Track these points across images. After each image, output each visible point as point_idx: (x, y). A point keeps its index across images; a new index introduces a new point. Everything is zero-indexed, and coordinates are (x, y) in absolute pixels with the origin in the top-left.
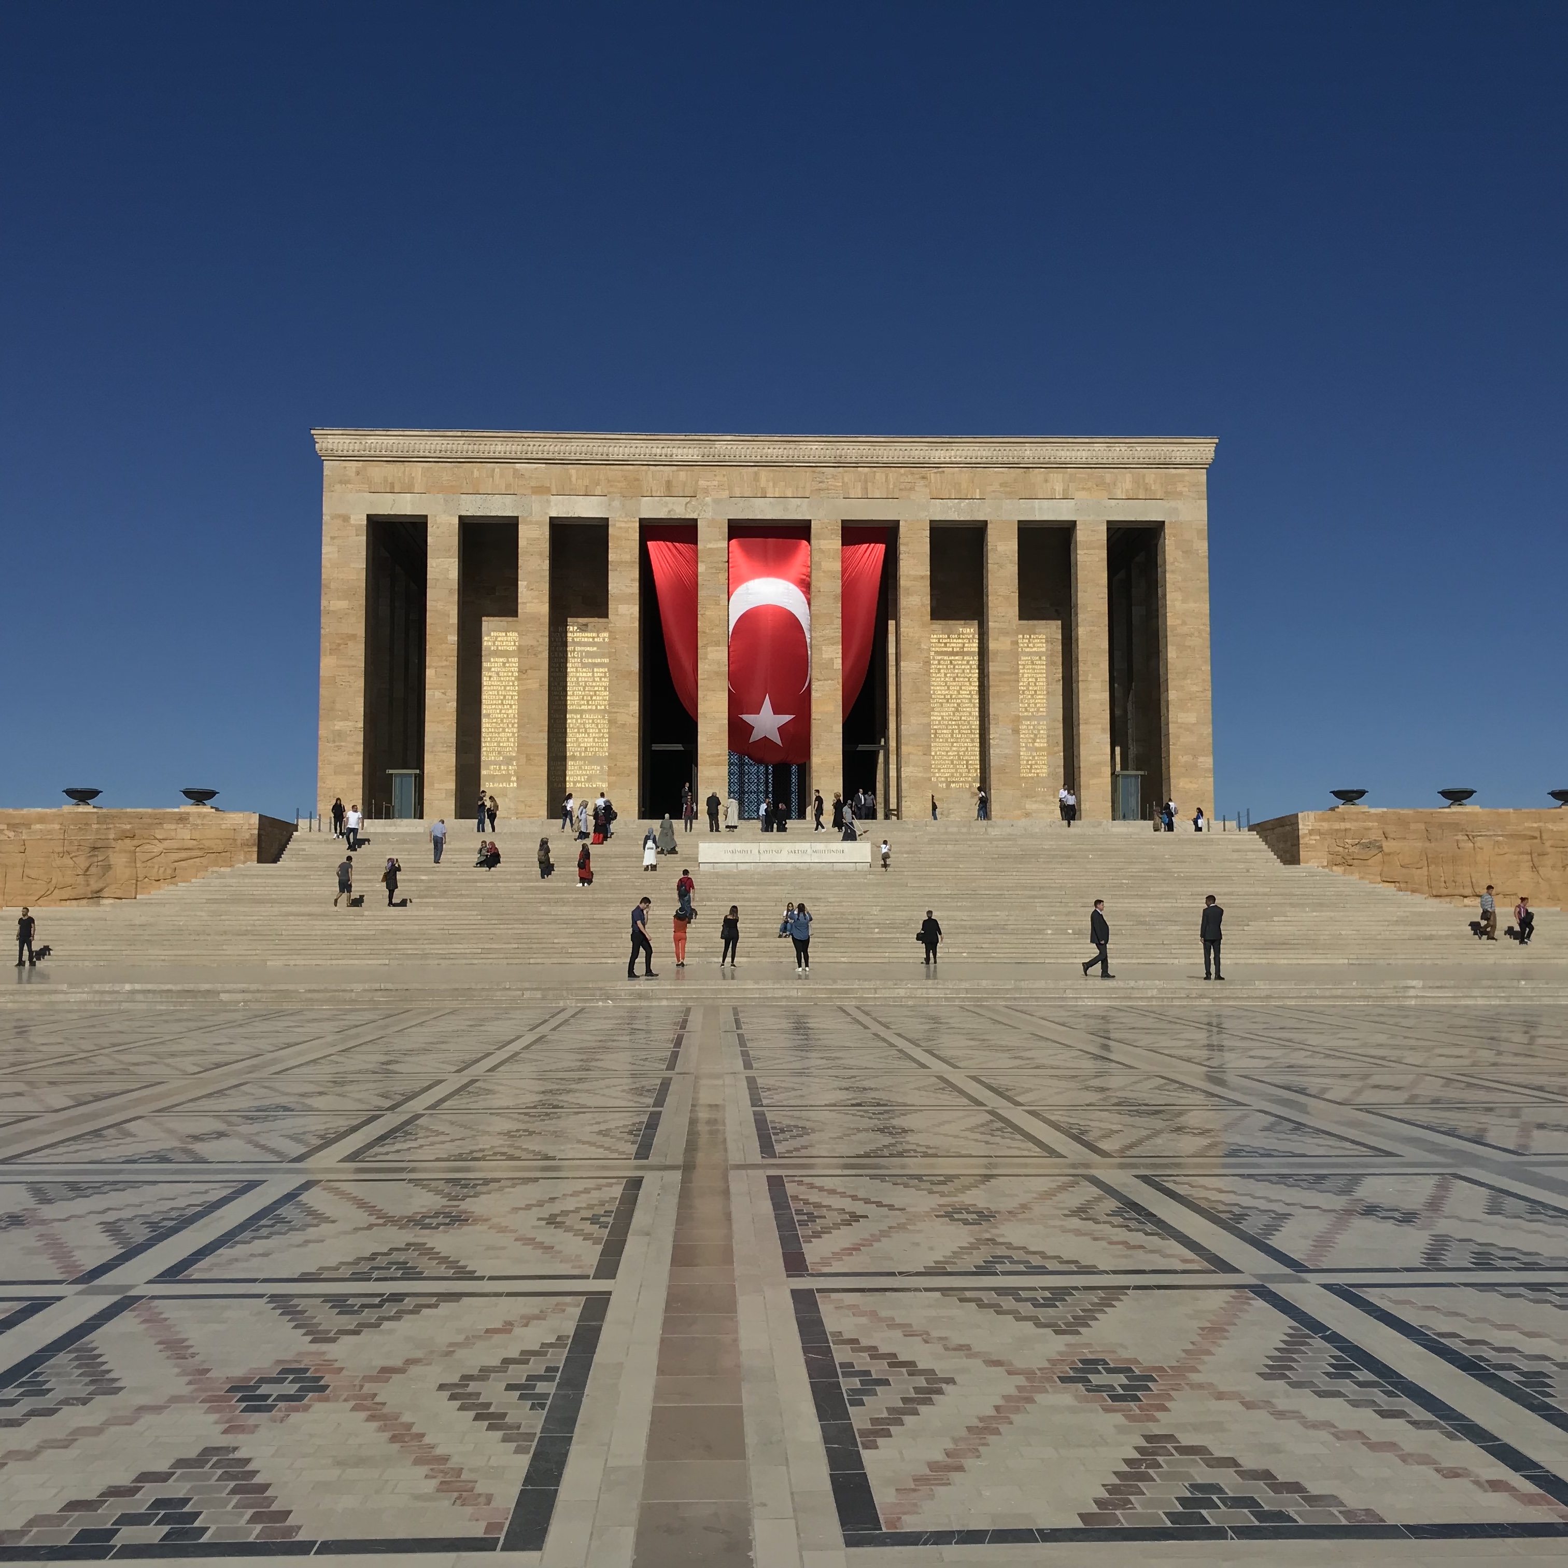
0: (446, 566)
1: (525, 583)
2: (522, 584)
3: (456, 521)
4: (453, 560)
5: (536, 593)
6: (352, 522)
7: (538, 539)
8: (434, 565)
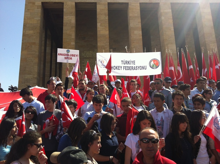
0: (70, 19)
1: (100, 24)
2: (98, 25)
3: (74, 4)
4: (73, 16)
5: (104, 27)
6: (36, 4)
7: (104, 9)
8: (66, 18)
